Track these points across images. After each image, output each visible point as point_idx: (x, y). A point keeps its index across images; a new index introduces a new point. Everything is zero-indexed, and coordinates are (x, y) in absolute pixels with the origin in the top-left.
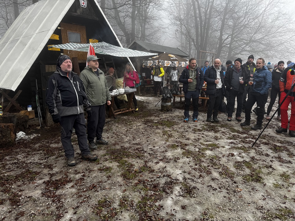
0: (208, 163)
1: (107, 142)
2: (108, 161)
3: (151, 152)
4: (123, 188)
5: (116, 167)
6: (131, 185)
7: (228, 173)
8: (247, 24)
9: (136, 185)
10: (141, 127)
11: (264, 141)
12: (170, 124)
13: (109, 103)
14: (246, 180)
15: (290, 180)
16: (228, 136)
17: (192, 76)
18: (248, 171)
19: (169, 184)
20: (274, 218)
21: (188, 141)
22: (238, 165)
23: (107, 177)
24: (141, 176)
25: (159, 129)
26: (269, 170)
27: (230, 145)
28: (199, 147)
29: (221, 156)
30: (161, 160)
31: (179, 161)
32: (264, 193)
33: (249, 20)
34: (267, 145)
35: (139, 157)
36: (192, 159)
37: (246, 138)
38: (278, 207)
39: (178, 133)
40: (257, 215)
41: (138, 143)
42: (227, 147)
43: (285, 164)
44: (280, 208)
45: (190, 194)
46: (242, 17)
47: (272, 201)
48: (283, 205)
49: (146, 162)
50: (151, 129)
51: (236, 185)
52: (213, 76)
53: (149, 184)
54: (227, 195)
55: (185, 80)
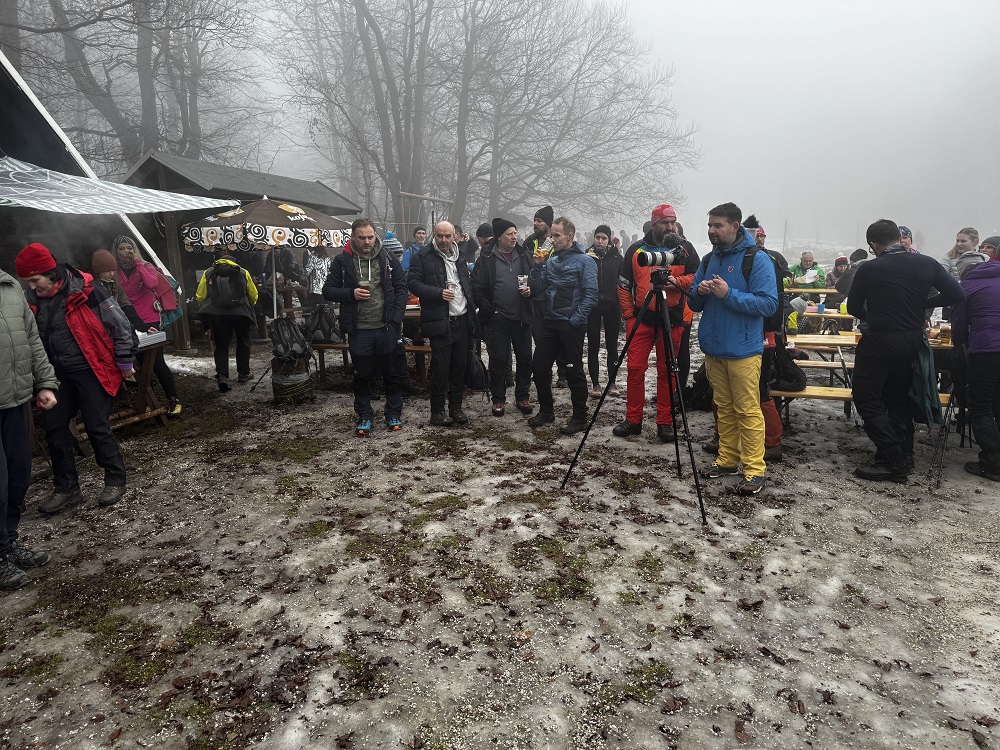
0: (432, 566)
1: (41, 554)
2: (43, 633)
3: (229, 566)
4: (110, 727)
5: (78, 651)
6: (144, 709)
7: (493, 586)
8: (534, 111)
9: (166, 700)
10: (193, 474)
11: (594, 464)
12: (307, 448)
13: (48, 399)
14: (545, 598)
15: (662, 573)
16: (493, 463)
17: (367, 279)
18: (549, 568)
19: (294, 671)
20: (622, 700)
21: (366, 501)
22: (523, 555)
23: (40, 698)
24: (185, 664)
25: (265, 472)
26: (607, 554)
27: (501, 491)
28: (404, 514)
29: (470, 532)
30: (267, 588)
31: (333, 577)
32: (595, 629)
33: (540, 98)
34: (602, 478)
35: (179, 592)
36: (378, 561)
37: (545, 462)
38: (631, 663)
39: (334, 479)
40: (576, 703)
41: (177, 538)
42: (491, 501)
43: (650, 528)
44: (636, 666)
45: (367, 688)
46: (516, 86)
47: (617, 649)
48: (644, 656)
49: (207, 606)
50: (233, 477)
51: (515, 620)
52: (435, 276)
53: (216, 689)
54: (488, 663)
55: (345, 290)
